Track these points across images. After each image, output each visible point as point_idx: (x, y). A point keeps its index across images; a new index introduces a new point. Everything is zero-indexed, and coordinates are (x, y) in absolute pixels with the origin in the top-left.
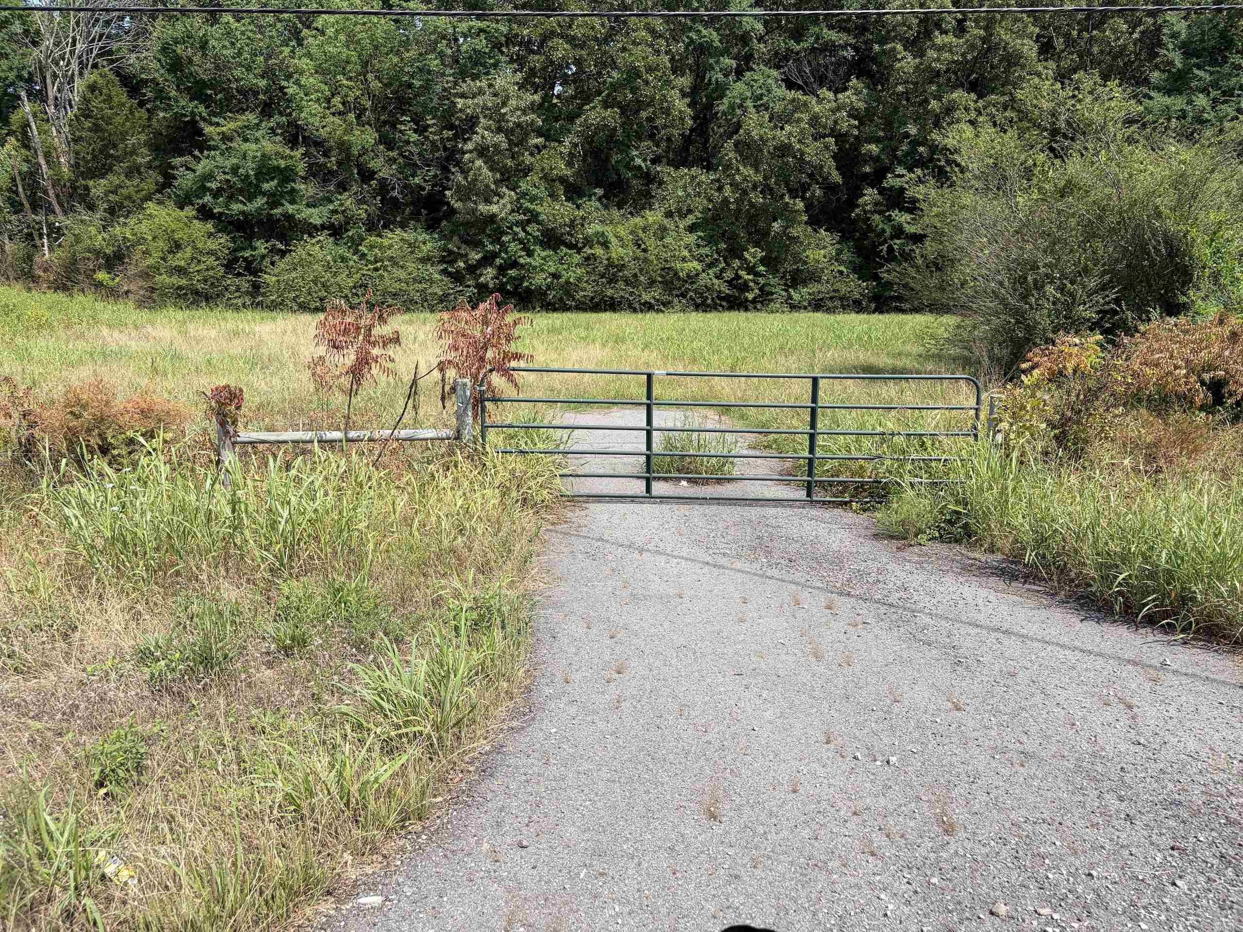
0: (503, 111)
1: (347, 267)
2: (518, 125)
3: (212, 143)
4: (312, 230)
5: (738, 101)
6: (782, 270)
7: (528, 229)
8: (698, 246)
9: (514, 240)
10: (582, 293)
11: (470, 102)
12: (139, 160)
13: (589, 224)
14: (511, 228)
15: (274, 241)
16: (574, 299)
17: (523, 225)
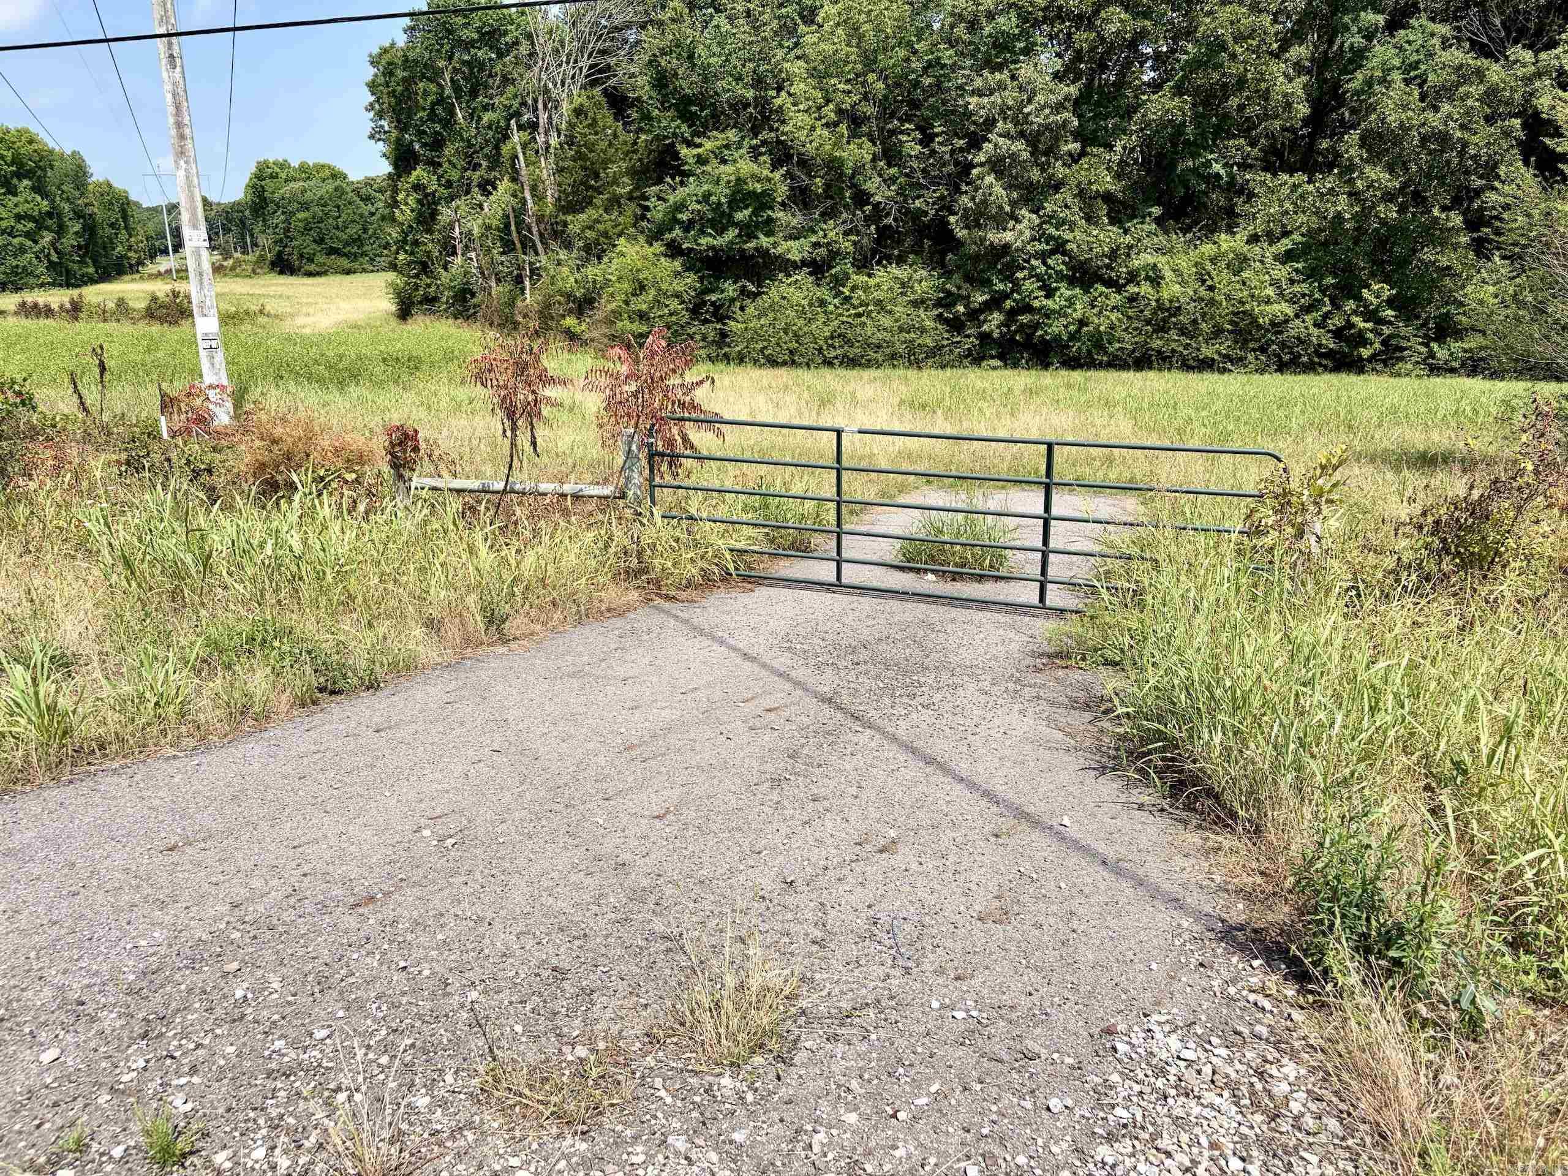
0: (1026, 110)
1: (825, 312)
2: (1047, 127)
3: (686, 167)
4: (788, 266)
5: (1378, 74)
6: (1423, 315)
7: (1050, 262)
8: (1292, 281)
9: (1031, 276)
10: (1117, 345)
11: (986, 100)
12: (619, 191)
13: (1138, 254)
14: (1028, 261)
15: (744, 282)
16: (1106, 353)
17: (1043, 256)
